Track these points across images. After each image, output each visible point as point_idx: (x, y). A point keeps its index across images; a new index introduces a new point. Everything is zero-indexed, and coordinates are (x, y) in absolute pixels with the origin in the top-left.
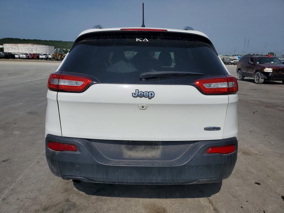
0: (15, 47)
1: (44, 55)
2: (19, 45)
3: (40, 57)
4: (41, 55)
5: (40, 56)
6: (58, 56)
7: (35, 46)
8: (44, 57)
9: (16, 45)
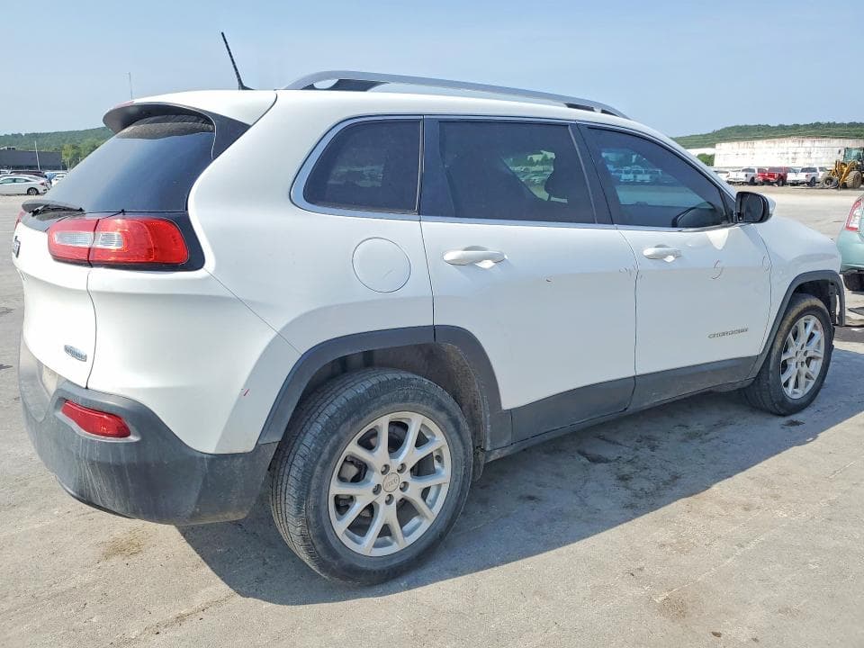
0: (747, 151)
1: (804, 170)
2: (759, 144)
3: (791, 177)
4: (795, 172)
5: (788, 174)
6: (848, 173)
7: (808, 143)
8: (802, 177)
9: (750, 144)
